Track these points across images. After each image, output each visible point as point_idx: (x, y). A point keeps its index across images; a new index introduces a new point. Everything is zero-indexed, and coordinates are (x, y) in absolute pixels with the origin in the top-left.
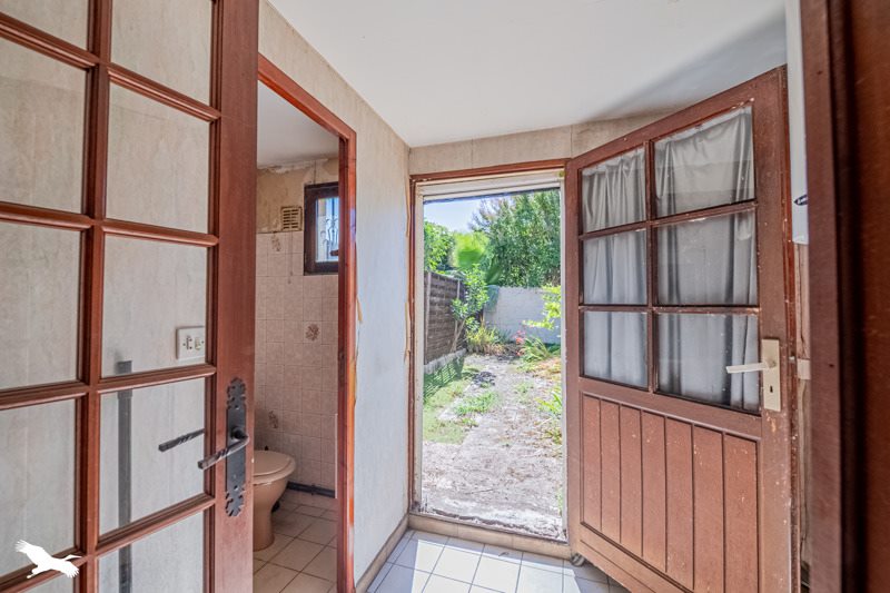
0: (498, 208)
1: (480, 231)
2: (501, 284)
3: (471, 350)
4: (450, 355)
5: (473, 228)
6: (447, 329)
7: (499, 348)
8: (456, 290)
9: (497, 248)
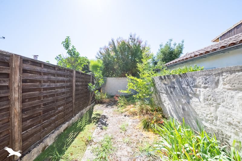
0: (106, 51)
1: (100, 58)
2: (108, 76)
3: (97, 102)
4: (88, 107)
5: (97, 57)
6: (86, 96)
7: (107, 100)
8: (90, 79)
9: (105, 64)
